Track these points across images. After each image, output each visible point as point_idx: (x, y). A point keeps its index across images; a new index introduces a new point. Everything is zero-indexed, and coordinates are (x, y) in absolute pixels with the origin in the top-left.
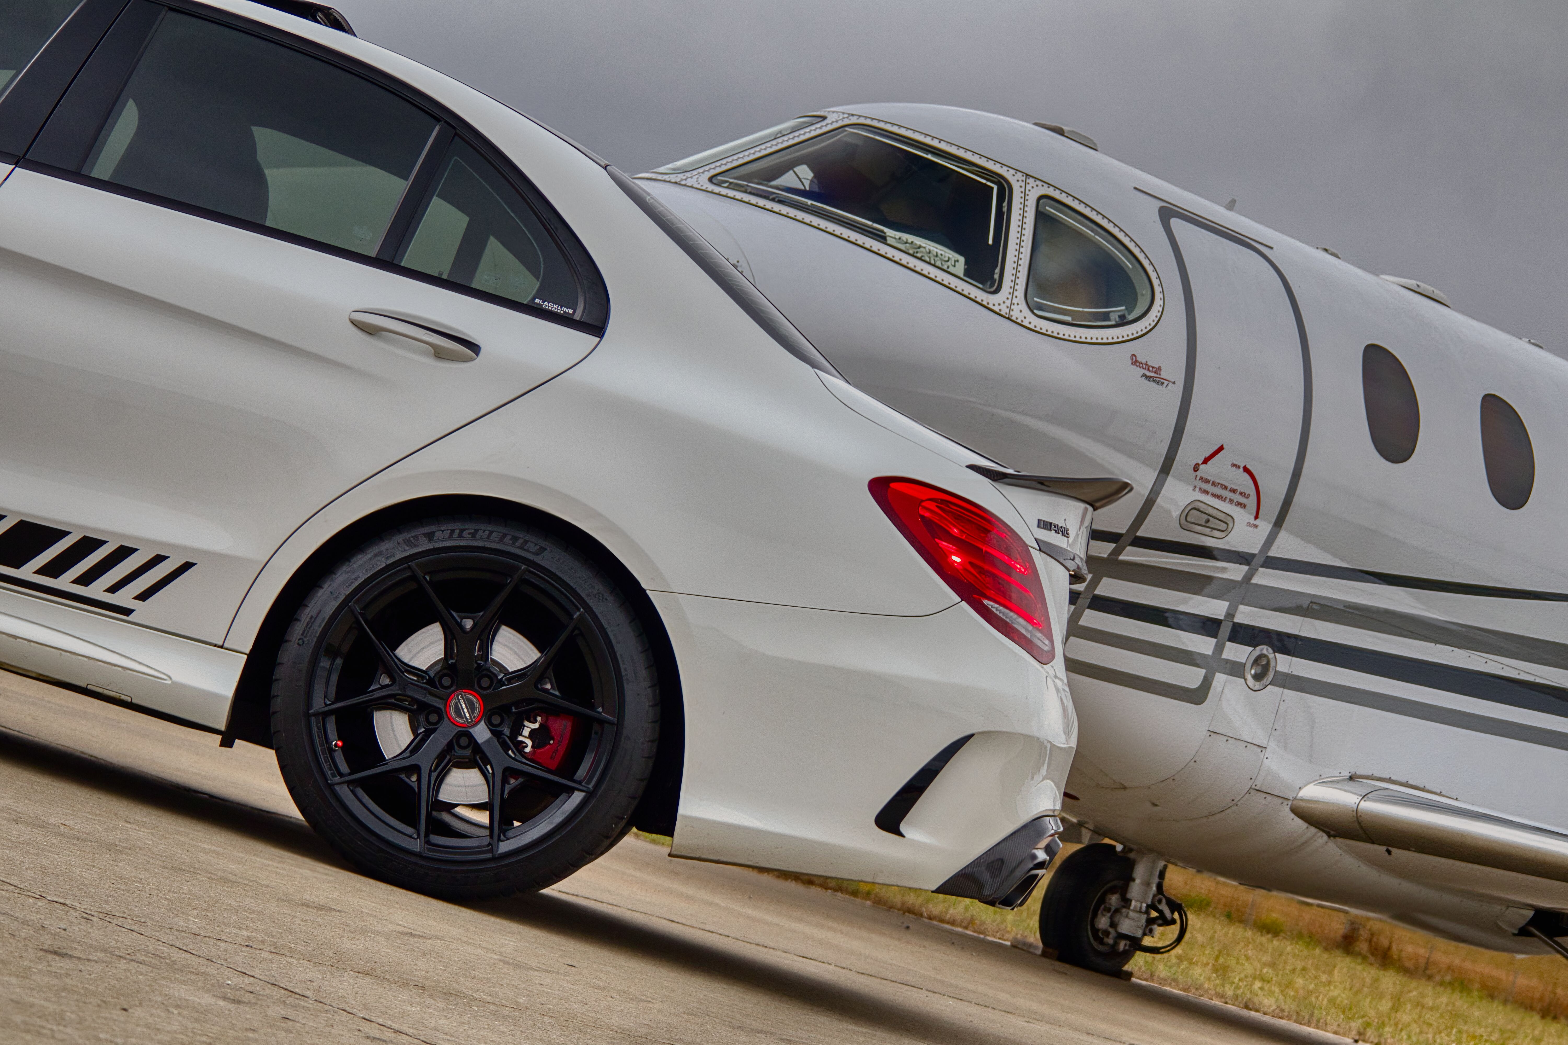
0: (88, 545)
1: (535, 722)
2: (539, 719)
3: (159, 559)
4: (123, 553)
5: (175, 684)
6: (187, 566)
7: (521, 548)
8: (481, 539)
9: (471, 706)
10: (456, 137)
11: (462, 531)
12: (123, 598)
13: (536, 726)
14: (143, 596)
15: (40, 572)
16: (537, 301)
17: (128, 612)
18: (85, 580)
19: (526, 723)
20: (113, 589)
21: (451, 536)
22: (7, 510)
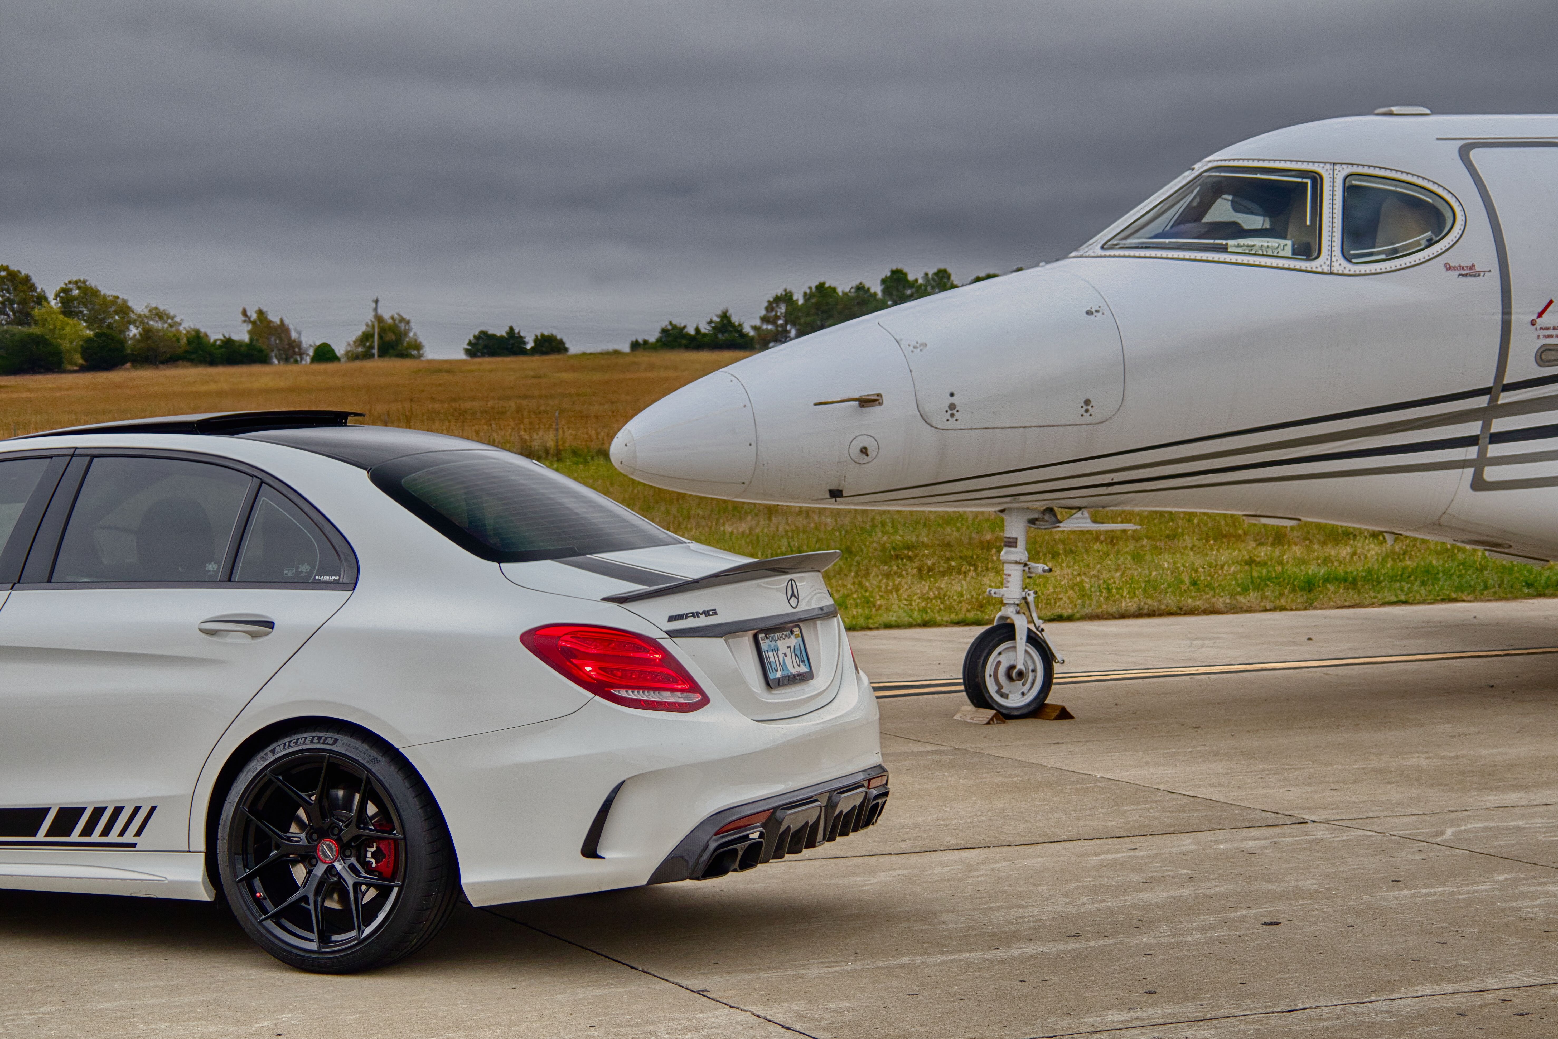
0: (98, 812)
1: (373, 847)
2: (375, 844)
3: (137, 809)
4: (118, 811)
5: (170, 882)
6: (153, 809)
7: (324, 743)
8: (300, 745)
9: (331, 850)
10: (263, 484)
11: (290, 742)
12: (129, 837)
13: (374, 849)
14: (138, 833)
15: (81, 835)
16: (317, 577)
17: (134, 845)
18: (106, 832)
19: (368, 849)
20: (122, 834)
21: (284, 748)
22: (51, 804)
